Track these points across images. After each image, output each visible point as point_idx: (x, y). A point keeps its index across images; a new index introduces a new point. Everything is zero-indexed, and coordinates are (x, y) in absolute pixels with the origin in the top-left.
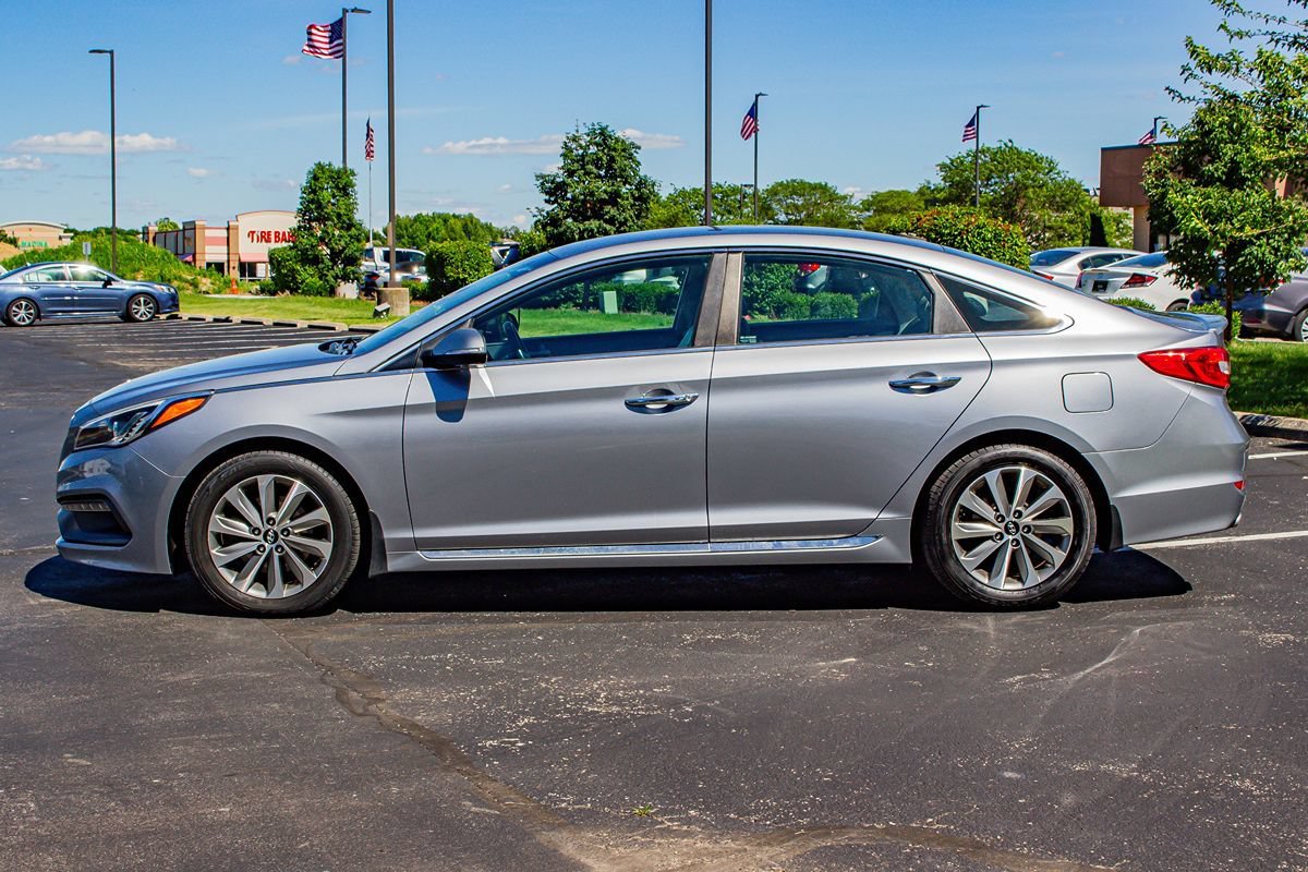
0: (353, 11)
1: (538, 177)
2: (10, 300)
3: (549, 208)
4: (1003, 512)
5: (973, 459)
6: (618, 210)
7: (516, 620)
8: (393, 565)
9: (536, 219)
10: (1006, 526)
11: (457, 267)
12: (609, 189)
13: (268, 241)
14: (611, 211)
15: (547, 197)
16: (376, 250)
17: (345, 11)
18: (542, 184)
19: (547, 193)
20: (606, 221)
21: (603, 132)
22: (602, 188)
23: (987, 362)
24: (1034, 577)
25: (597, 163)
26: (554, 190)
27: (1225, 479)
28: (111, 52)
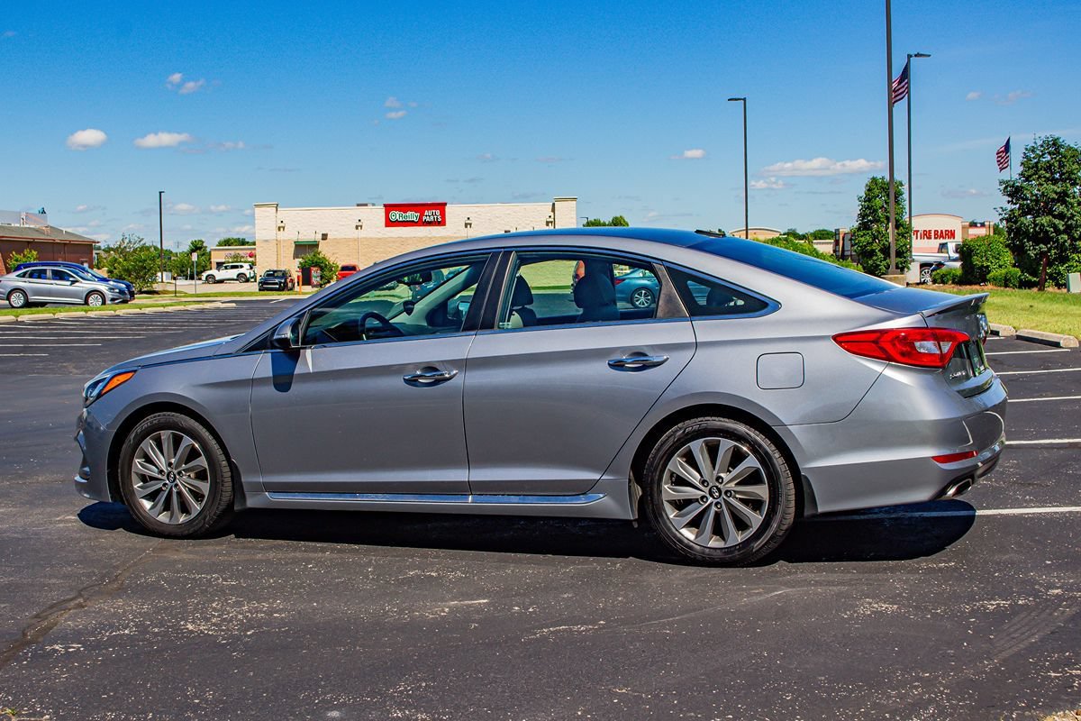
0: (916, 56)
1: (1001, 183)
2: (634, 289)
3: (1010, 207)
4: (706, 477)
5: (678, 430)
6: (1067, 206)
7: (323, 550)
8: (252, 502)
9: (1001, 217)
10: (710, 490)
11: (982, 257)
12: (1059, 190)
13: (929, 238)
14: (1060, 208)
15: (1010, 199)
16: (949, 245)
17: (909, 56)
18: (1006, 187)
19: (1009, 195)
20: (1055, 217)
21: (1055, 143)
22: (1052, 190)
23: (693, 343)
24: (736, 537)
25: (1049, 168)
26: (1014, 192)
27: (928, 452)
28: (744, 99)
